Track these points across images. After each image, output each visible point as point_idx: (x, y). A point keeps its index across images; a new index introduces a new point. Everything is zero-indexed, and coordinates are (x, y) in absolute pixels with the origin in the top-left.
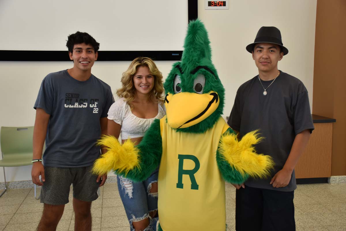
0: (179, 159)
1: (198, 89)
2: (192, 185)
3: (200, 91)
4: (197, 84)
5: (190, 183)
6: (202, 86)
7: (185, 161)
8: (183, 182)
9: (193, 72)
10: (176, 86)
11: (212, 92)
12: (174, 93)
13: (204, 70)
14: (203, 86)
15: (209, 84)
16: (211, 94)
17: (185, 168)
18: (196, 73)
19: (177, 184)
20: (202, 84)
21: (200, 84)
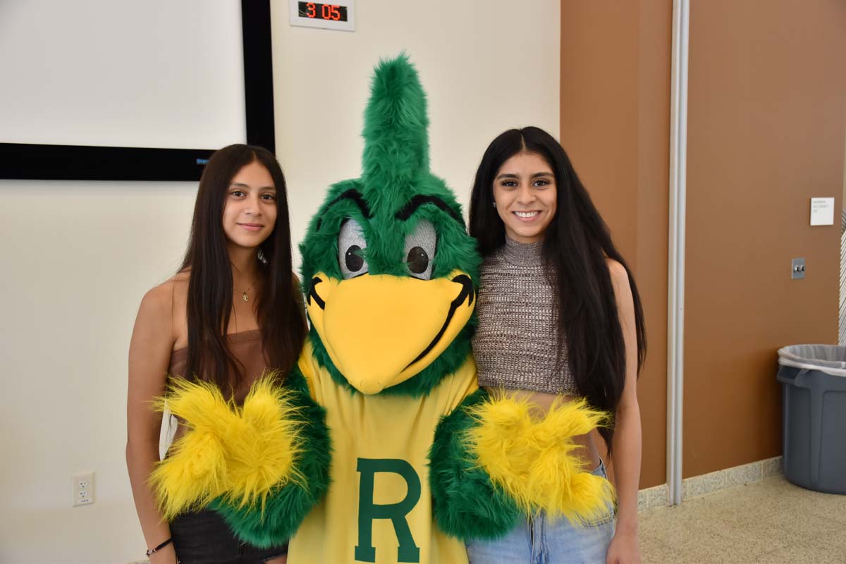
0: (359, 473)
1: (417, 264)
2: (399, 549)
3: (422, 271)
4: (414, 249)
5: (395, 543)
6: (426, 256)
7: (380, 479)
8: (375, 542)
9: (404, 214)
10: (347, 253)
11: (458, 273)
12: (342, 277)
13: (432, 207)
14: (431, 256)
15: (449, 247)
16: (456, 280)
17: (379, 499)
18: (412, 218)
19: (356, 547)
20: (427, 251)
21: (421, 248)
